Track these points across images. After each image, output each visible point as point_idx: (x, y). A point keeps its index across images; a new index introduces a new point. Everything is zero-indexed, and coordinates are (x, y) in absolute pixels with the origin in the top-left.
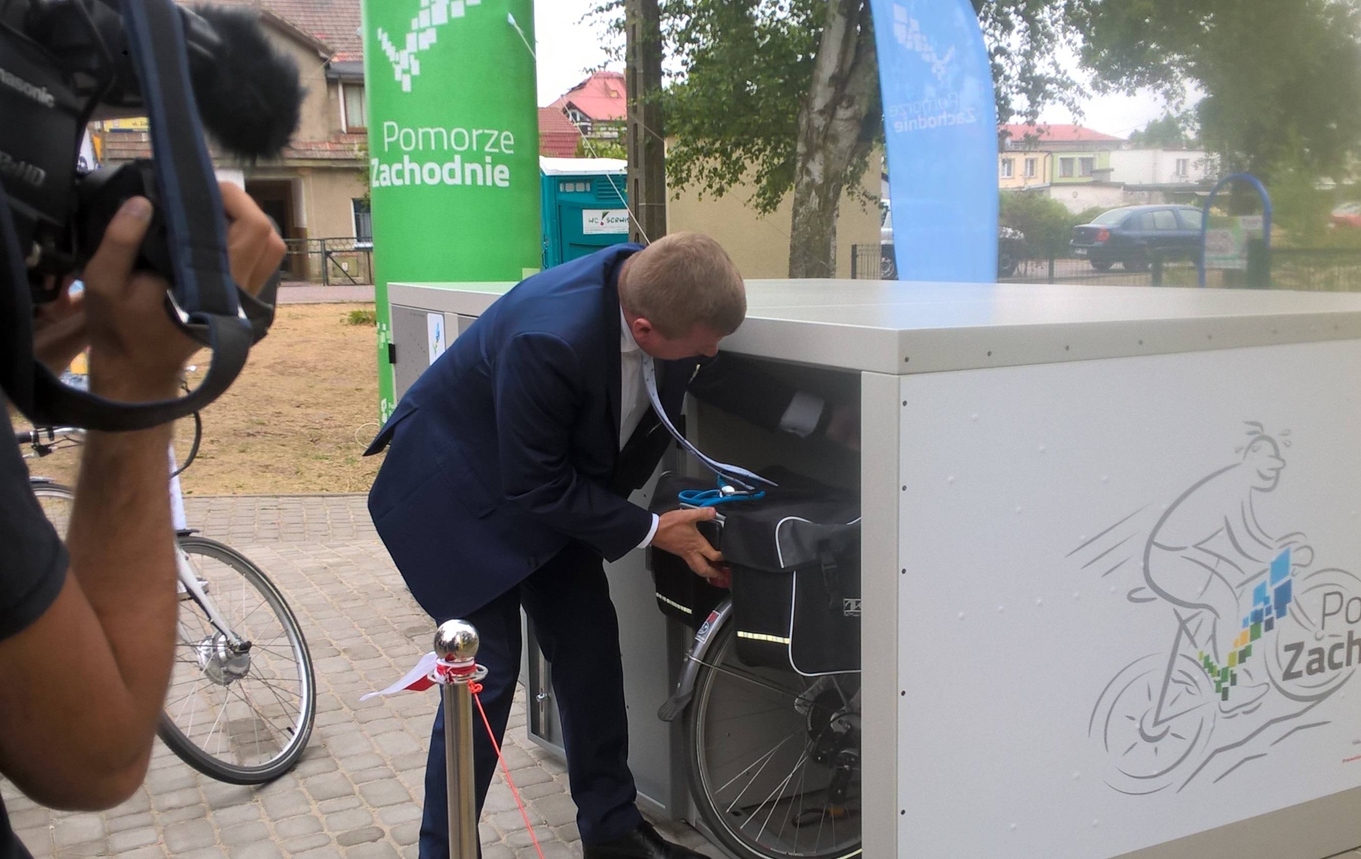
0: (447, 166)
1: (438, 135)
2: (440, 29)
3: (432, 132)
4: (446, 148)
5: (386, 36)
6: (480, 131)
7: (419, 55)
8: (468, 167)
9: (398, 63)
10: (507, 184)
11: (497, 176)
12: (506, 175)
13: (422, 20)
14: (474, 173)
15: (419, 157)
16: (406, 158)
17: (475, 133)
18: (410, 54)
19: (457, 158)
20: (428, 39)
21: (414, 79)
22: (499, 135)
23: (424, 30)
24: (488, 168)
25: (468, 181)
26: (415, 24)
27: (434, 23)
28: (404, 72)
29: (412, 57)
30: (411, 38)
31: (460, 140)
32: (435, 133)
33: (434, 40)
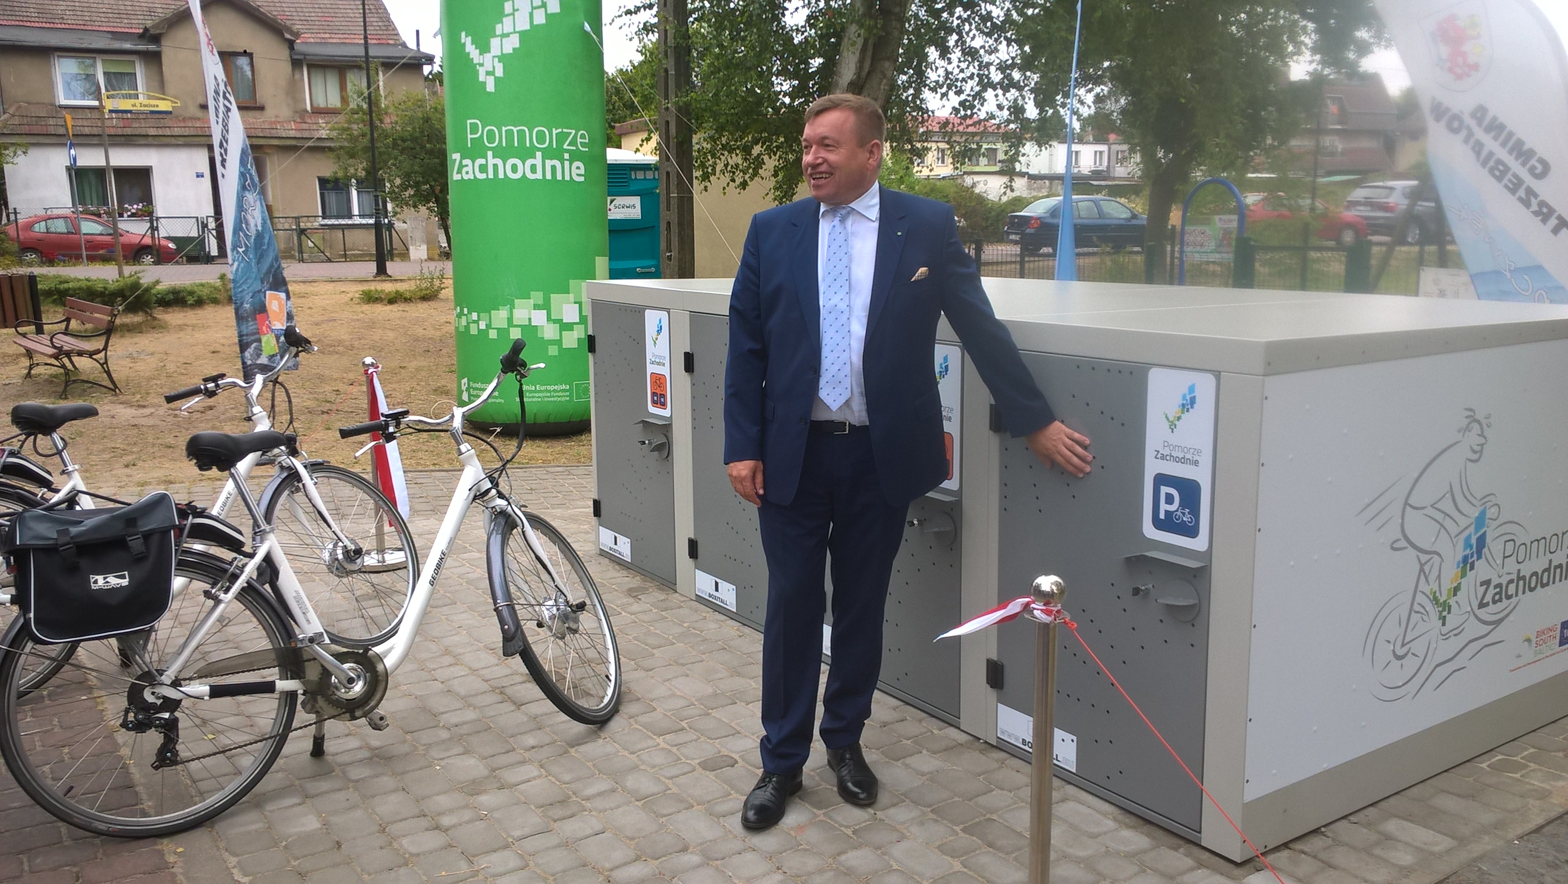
0: (529, 162)
1: (521, 133)
2: (523, 34)
3: (515, 130)
4: (528, 145)
5: (469, 39)
6: (560, 130)
7: (502, 58)
8: (549, 163)
9: (482, 65)
10: (582, 179)
11: (575, 171)
12: (582, 171)
13: (507, 25)
14: (553, 168)
15: (503, 153)
16: (490, 153)
17: (555, 132)
18: (494, 57)
19: (539, 154)
20: (512, 44)
21: (497, 80)
22: (576, 134)
23: (508, 35)
24: (567, 163)
25: (549, 176)
26: (499, 29)
27: (517, 30)
28: (488, 73)
29: (496, 60)
30: (495, 43)
31: (541, 138)
32: (518, 131)
33: (518, 45)
